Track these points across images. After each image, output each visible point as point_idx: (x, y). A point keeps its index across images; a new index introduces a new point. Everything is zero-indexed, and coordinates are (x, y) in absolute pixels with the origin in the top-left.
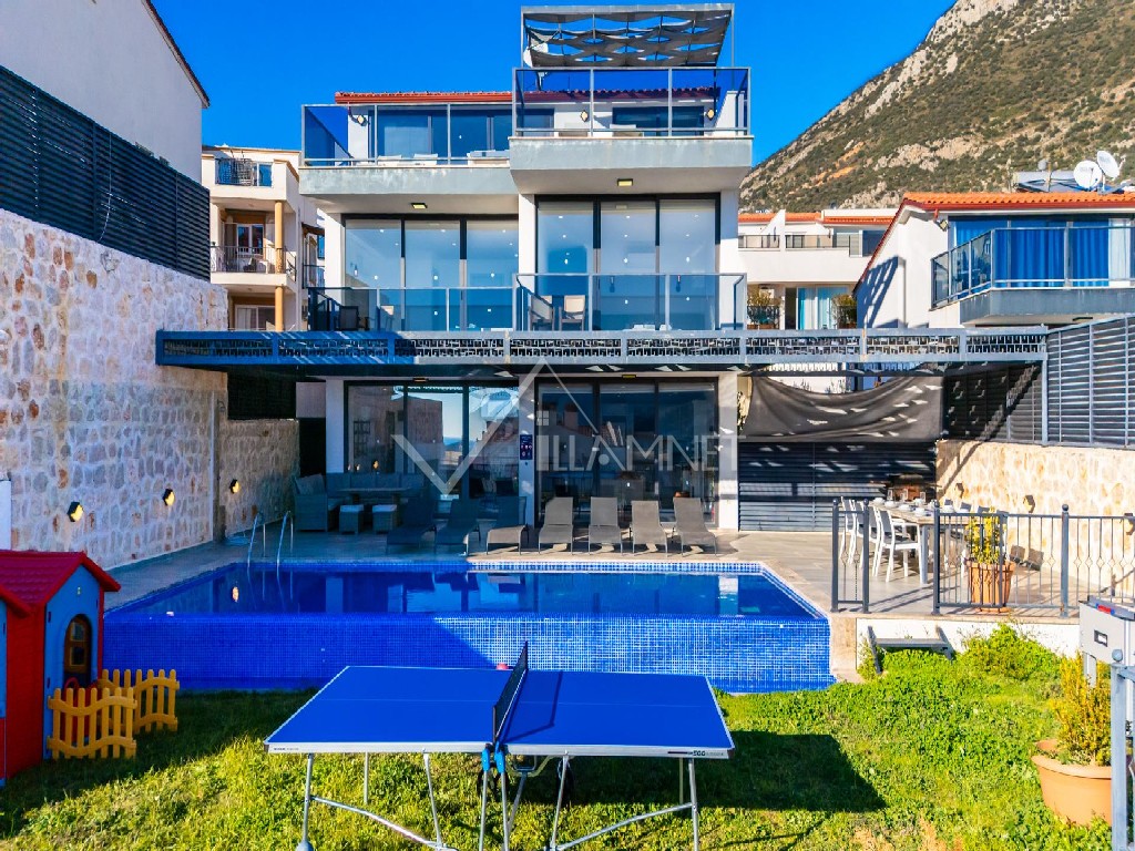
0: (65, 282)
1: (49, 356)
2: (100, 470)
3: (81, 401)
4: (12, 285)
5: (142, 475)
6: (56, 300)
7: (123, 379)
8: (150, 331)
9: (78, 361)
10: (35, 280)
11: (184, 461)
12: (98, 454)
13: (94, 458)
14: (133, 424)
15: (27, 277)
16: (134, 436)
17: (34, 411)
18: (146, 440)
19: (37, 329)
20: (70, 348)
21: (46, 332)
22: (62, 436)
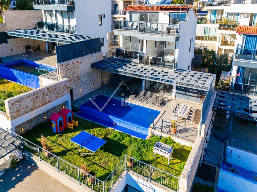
0: (77, 65)
1: (76, 74)
2: (84, 84)
3: (81, 77)
4: (71, 69)
5: (90, 82)
6: (76, 67)
7: (86, 72)
8: (90, 64)
9: (80, 73)
10: (74, 67)
11: (96, 78)
12: (83, 82)
13: (83, 83)
14: (88, 77)
15: (73, 67)
16: (88, 78)
17: (75, 81)
18: (90, 78)
19: (74, 72)
20: (79, 72)
21: (75, 72)
22: (78, 82)
